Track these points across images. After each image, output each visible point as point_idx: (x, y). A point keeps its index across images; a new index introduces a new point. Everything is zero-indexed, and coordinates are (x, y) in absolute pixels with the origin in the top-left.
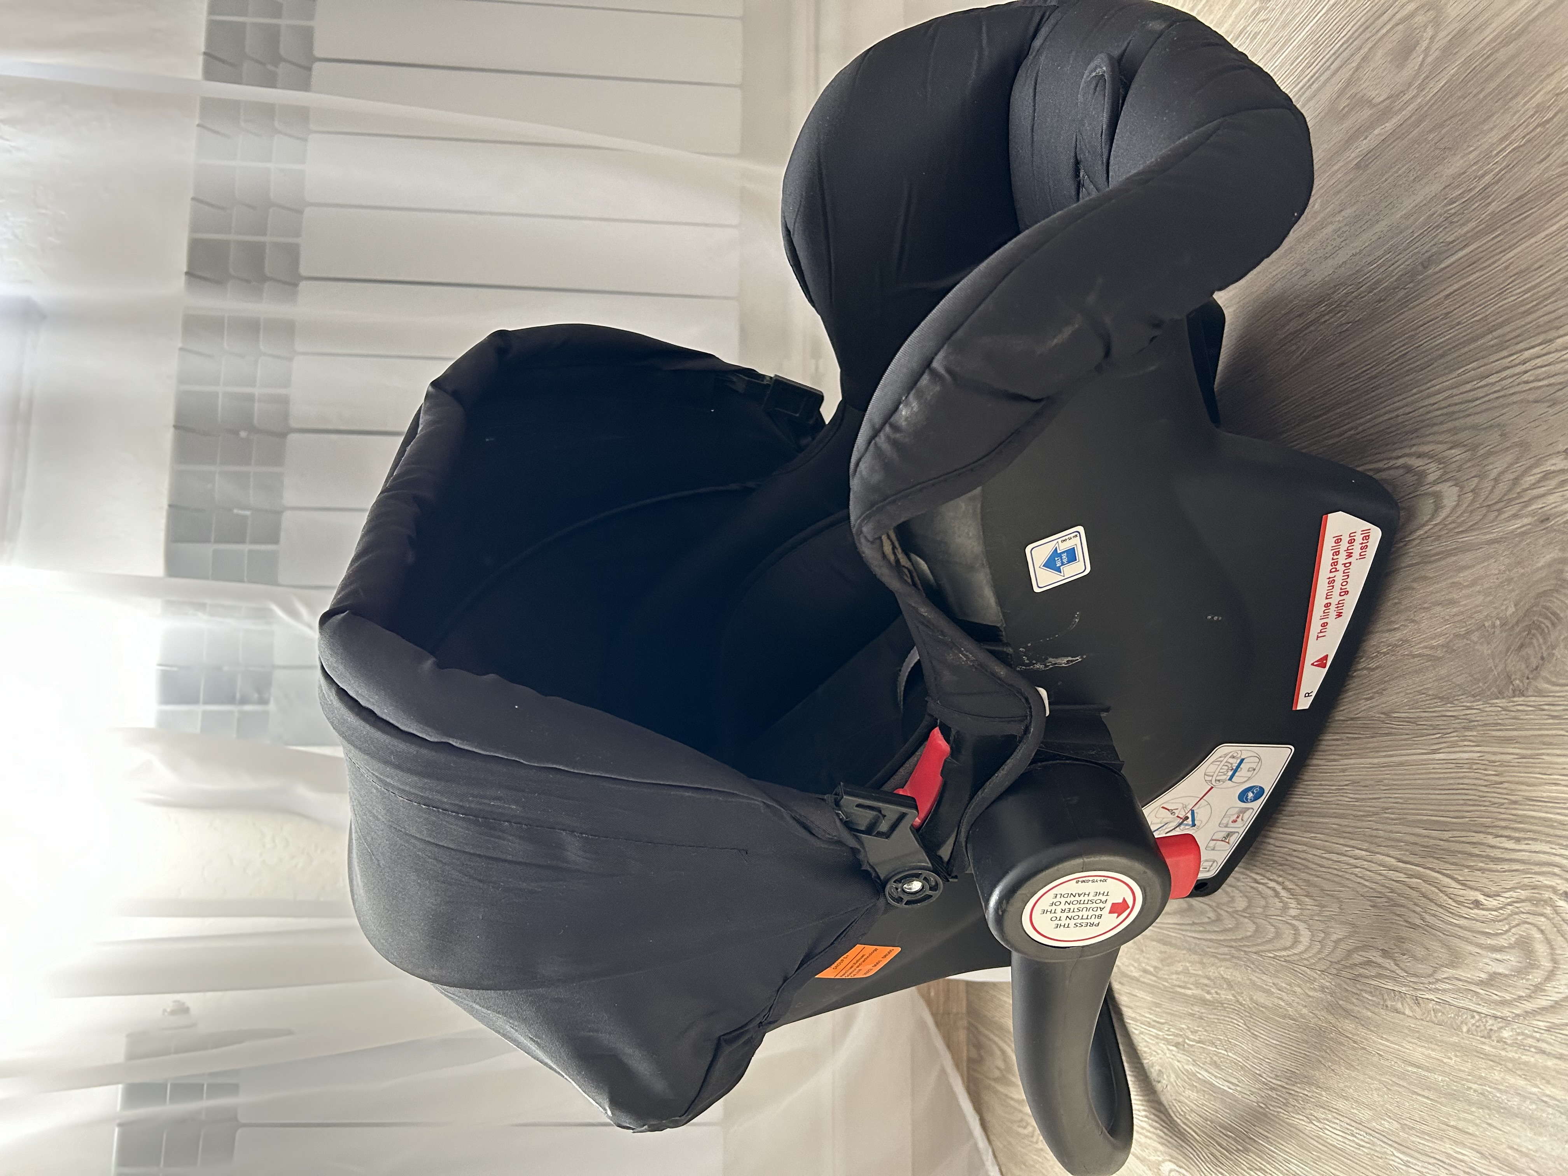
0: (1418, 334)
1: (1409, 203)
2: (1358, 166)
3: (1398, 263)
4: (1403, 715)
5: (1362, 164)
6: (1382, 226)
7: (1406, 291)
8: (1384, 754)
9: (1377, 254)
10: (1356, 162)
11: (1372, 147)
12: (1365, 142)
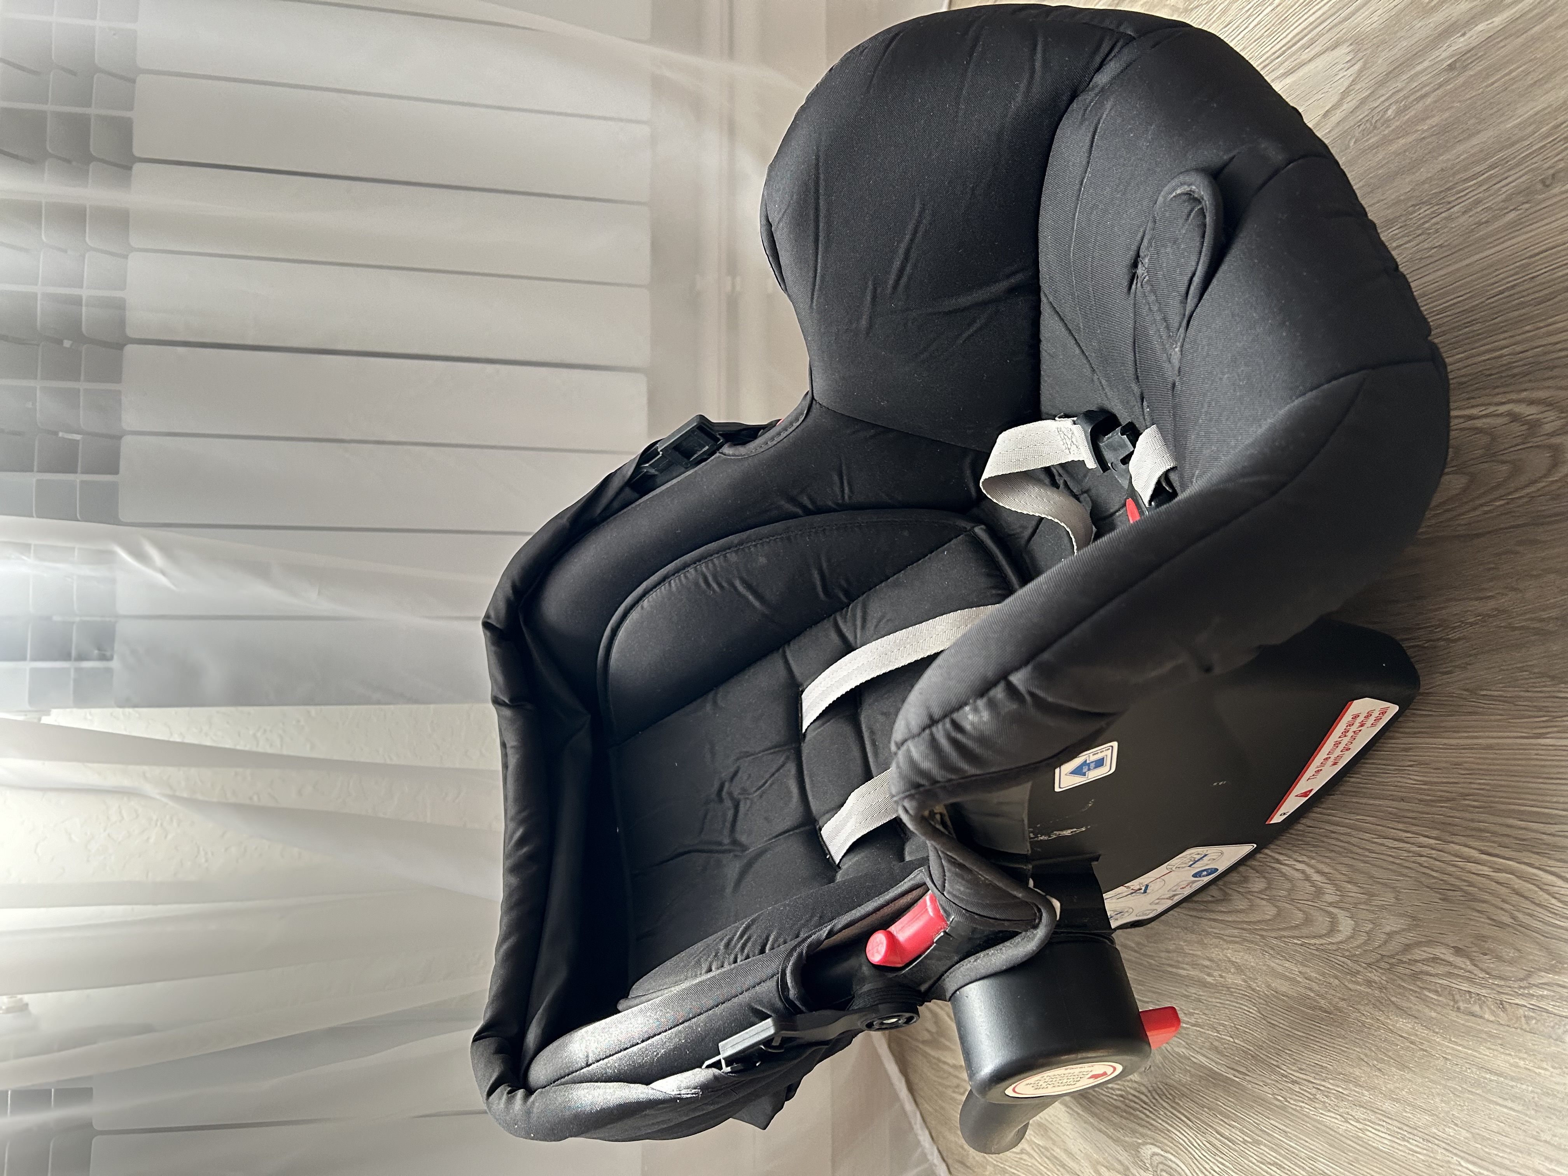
0: (1534, 262)
1: (1525, 111)
2: (1451, 67)
3: (1510, 180)
4: (1496, 693)
5: (1458, 65)
6: (1486, 137)
7: (1518, 213)
8: (1466, 735)
9: (1477, 169)
10: (1450, 61)
11: (1472, 46)
12: (1462, 39)
